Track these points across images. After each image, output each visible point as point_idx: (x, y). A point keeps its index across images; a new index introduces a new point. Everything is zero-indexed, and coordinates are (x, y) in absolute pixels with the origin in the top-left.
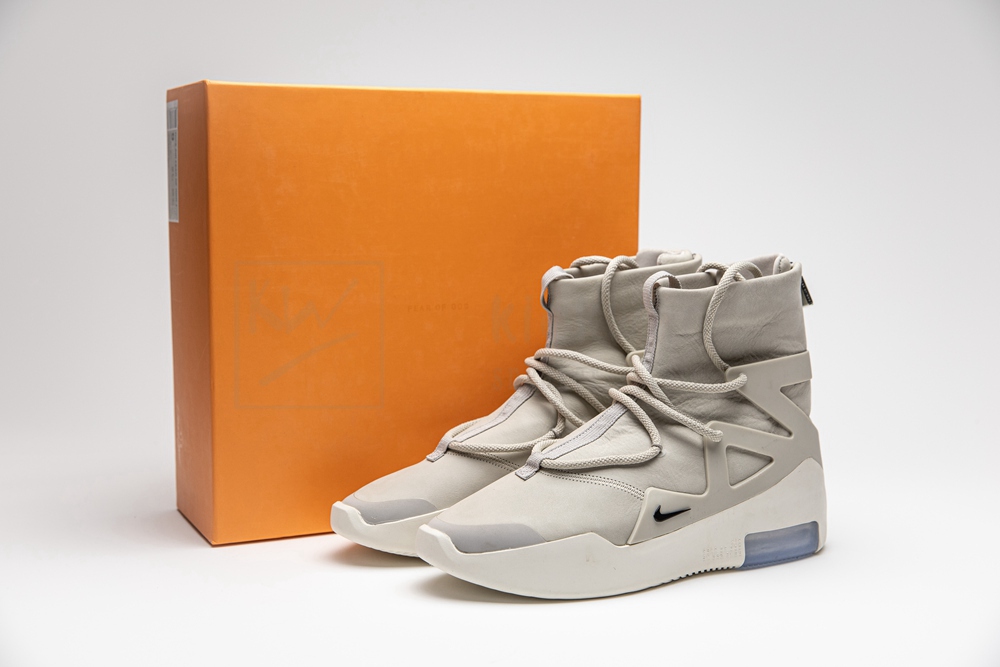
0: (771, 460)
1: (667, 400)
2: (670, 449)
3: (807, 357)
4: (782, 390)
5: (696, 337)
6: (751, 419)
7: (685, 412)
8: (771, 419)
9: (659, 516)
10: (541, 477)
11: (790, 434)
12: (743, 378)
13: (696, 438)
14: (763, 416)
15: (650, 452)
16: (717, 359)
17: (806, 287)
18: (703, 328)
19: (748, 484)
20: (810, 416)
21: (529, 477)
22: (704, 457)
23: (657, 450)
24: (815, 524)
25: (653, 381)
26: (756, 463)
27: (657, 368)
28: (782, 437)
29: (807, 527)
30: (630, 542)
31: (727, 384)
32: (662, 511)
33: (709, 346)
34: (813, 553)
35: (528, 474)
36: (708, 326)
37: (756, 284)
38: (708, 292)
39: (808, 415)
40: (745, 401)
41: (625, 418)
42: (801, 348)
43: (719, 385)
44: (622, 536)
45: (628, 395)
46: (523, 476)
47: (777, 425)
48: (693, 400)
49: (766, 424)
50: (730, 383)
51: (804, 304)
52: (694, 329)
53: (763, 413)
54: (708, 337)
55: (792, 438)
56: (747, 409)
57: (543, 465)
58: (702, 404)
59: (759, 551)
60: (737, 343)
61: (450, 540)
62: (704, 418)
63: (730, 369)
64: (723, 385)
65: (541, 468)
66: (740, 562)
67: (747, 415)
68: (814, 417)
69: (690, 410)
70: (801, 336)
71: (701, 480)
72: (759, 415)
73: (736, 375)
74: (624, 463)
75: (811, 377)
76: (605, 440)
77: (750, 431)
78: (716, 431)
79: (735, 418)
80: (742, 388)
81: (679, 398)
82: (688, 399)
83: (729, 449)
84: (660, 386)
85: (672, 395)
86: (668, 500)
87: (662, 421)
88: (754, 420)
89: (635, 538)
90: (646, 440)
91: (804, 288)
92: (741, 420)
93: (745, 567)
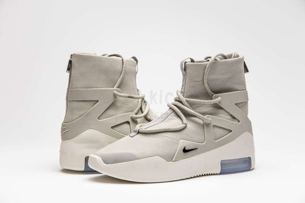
0: (231, 131)
1: (189, 107)
2: (190, 125)
3: (246, 93)
4: (236, 104)
5: (201, 82)
6: (223, 115)
7: (197, 112)
8: (231, 116)
9: (185, 151)
10: (139, 136)
11: (239, 121)
12: (219, 98)
13: (201, 122)
14: (228, 114)
15: (182, 126)
16: (209, 91)
17: (246, 66)
18: (203, 78)
19: (221, 140)
20: (248, 116)
21: (134, 136)
22: (204, 128)
23: (185, 125)
24: (250, 158)
25: (184, 99)
26: (226, 132)
27: (185, 94)
28: (235, 122)
29: (246, 159)
30: (173, 160)
31: (213, 100)
32: (186, 149)
33: (206, 85)
34: (249, 170)
35: (134, 135)
36: (206, 77)
37: (224, 62)
38: (205, 64)
39: (247, 115)
40: (221, 108)
41: (173, 114)
42: (244, 88)
43: (210, 101)
44: (170, 158)
45: (174, 105)
46: (132, 136)
47: (234, 118)
48: (200, 107)
49: (230, 117)
50: (214, 100)
51: (245, 72)
52: (200, 79)
53: (228, 113)
54: (205, 81)
55: (240, 123)
56: (221, 111)
57: (140, 131)
58: (204, 109)
59: (226, 168)
60: (217, 85)
61: (101, 159)
62: (204, 114)
63: (215, 95)
64: (211, 101)
65: (139, 133)
66: (219, 172)
67: (222, 113)
68: (249, 116)
69: (199, 111)
70: (243, 84)
71: (202, 138)
72: (226, 114)
73: (217, 97)
74: (171, 130)
75: (248, 100)
76: (165, 122)
77: (222, 119)
78: (208, 118)
79: (217, 114)
80: (220, 102)
81: (194, 106)
82: (198, 107)
83: (214, 126)
84: (187, 101)
85: (191, 105)
86: (189, 145)
87: (188, 115)
88: (224, 115)
89: (175, 159)
90: (180, 122)
91: (245, 66)
92: (219, 115)
93: (221, 174)
